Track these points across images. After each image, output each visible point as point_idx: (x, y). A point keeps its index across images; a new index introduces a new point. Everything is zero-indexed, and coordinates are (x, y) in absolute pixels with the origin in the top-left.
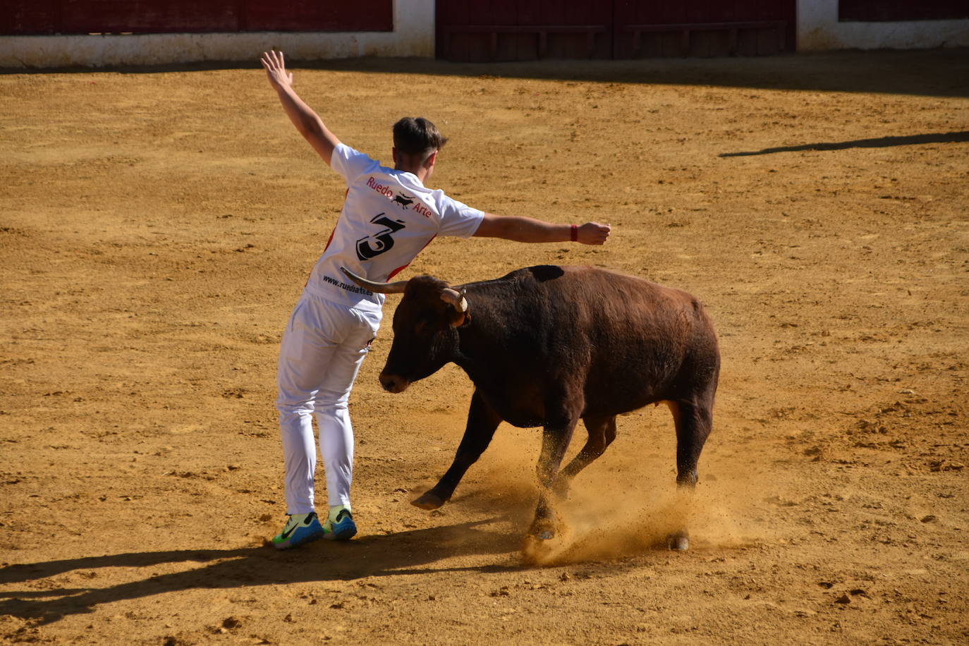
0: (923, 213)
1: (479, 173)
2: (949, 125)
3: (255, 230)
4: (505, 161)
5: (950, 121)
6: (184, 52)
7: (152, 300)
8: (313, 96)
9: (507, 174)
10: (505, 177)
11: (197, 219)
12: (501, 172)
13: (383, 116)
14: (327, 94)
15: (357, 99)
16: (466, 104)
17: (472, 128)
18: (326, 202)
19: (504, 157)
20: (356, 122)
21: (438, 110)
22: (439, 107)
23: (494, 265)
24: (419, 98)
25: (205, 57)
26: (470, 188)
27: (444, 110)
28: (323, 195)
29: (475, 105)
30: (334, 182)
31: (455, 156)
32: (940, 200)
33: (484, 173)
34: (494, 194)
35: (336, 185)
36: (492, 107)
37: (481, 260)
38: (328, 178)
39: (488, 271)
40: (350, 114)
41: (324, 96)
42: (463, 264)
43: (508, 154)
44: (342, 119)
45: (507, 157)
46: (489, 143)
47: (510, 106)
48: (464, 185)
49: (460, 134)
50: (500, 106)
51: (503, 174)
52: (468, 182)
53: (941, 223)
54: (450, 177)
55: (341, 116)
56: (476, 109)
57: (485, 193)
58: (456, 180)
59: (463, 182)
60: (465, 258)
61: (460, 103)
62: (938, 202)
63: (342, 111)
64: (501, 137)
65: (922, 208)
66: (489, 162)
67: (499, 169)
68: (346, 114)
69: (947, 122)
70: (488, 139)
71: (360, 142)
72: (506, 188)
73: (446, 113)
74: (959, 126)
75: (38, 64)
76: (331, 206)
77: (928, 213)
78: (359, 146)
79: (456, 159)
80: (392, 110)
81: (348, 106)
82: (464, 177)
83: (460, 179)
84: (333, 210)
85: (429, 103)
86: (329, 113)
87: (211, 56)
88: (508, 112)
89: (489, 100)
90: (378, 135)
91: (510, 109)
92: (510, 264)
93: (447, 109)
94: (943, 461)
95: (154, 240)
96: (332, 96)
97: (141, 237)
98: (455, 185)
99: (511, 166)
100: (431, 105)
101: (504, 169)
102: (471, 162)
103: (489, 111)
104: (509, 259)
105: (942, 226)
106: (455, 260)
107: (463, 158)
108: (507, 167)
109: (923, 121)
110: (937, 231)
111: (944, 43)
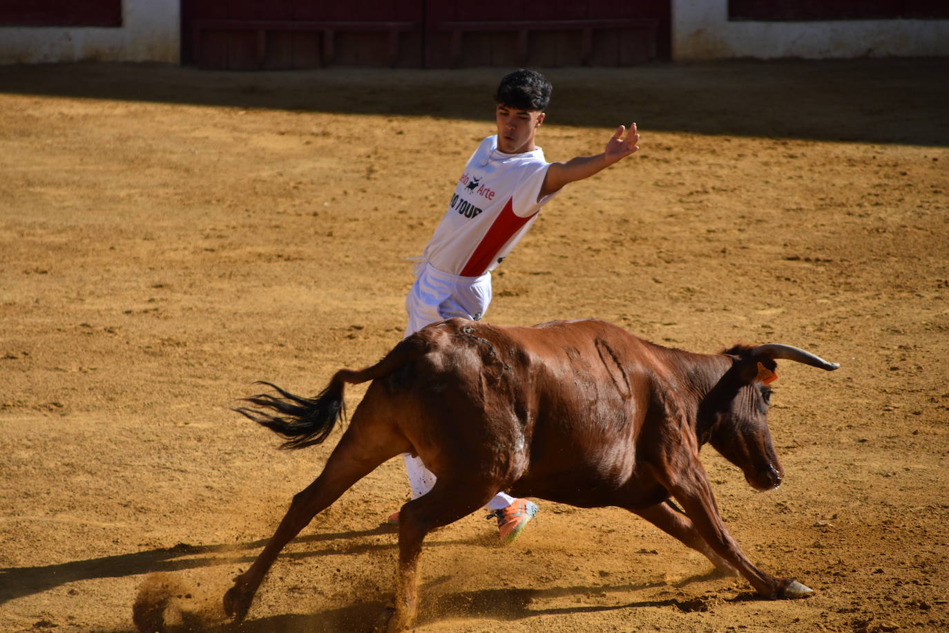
0: (842, 280)
1: (241, 221)
2: (876, 163)
4: (277, 205)
5: (878, 156)
8: (10, 113)
9: (278, 223)
10: (277, 227)
12: (270, 220)
13: (108, 142)
14: (30, 112)
15: (72, 118)
16: (223, 127)
17: (231, 159)
18: (27, 259)
19: (275, 200)
20: (70, 150)
21: (184, 135)
22: (186, 131)
23: (260, 347)
24: (157, 118)
26: (229, 241)
27: (193, 134)
28: (23, 250)
29: (235, 129)
30: (39, 231)
31: (207, 198)
32: (864, 263)
33: (248, 221)
34: (261, 250)
35: (41, 236)
36: (259, 132)
37: (241, 341)
38: (31, 226)
39: (251, 354)
40: (62, 139)
41: (26, 113)
42: (217, 346)
43: (281, 196)
44: (50, 146)
45: (279, 200)
46: (255, 181)
47: (283, 129)
48: (221, 237)
49: (215, 167)
50: (270, 130)
51: (274, 223)
52: (224, 233)
53: (867, 294)
54: (200, 227)
55: (49, 141)
56: (237, 134)
57: (249, 249)
58: (208, 231)
59: (218, 233)
60: (220, 338)
61: (215, 125)
62: (862, 266)
63: (51, 135)
64: (270, 173)
65: (842, 273)
66: (253, 206)
67: (268, 216)
68: (57, 140)
69: (874, 158)
70: (253, 175)
71: (76, 178)
72: (277, 241)
73: (196, 139)
74: (890, 163)
76: (35, 265)
77: (850, 280)
78: (74, 182)
79: (208, 202)
80: (121, 134)
81: (59, 128)
82: (221, 226)
83: (214, 229)
84: (36, 271)
85: (171, 125)
86: (33, 138)
88: (280, 138)
89: (254, 122)
90: (101, 168)
91: (283, 134)
92: (281, 345)
93: (197, 134)
94: (871, 619)
96: (37, 114)
98: (207, 237)
99: (285, 212)
100: (175, 128)
101: (275, 216)
102: (230, 206)
103: (255, 137)
104: (281, 339)
105: (867, 298)
106: (205, 340)
107: (219, 201)
108: (278, 213)
109: (842, 157)
110: (861, 305)
111: (870, 50)
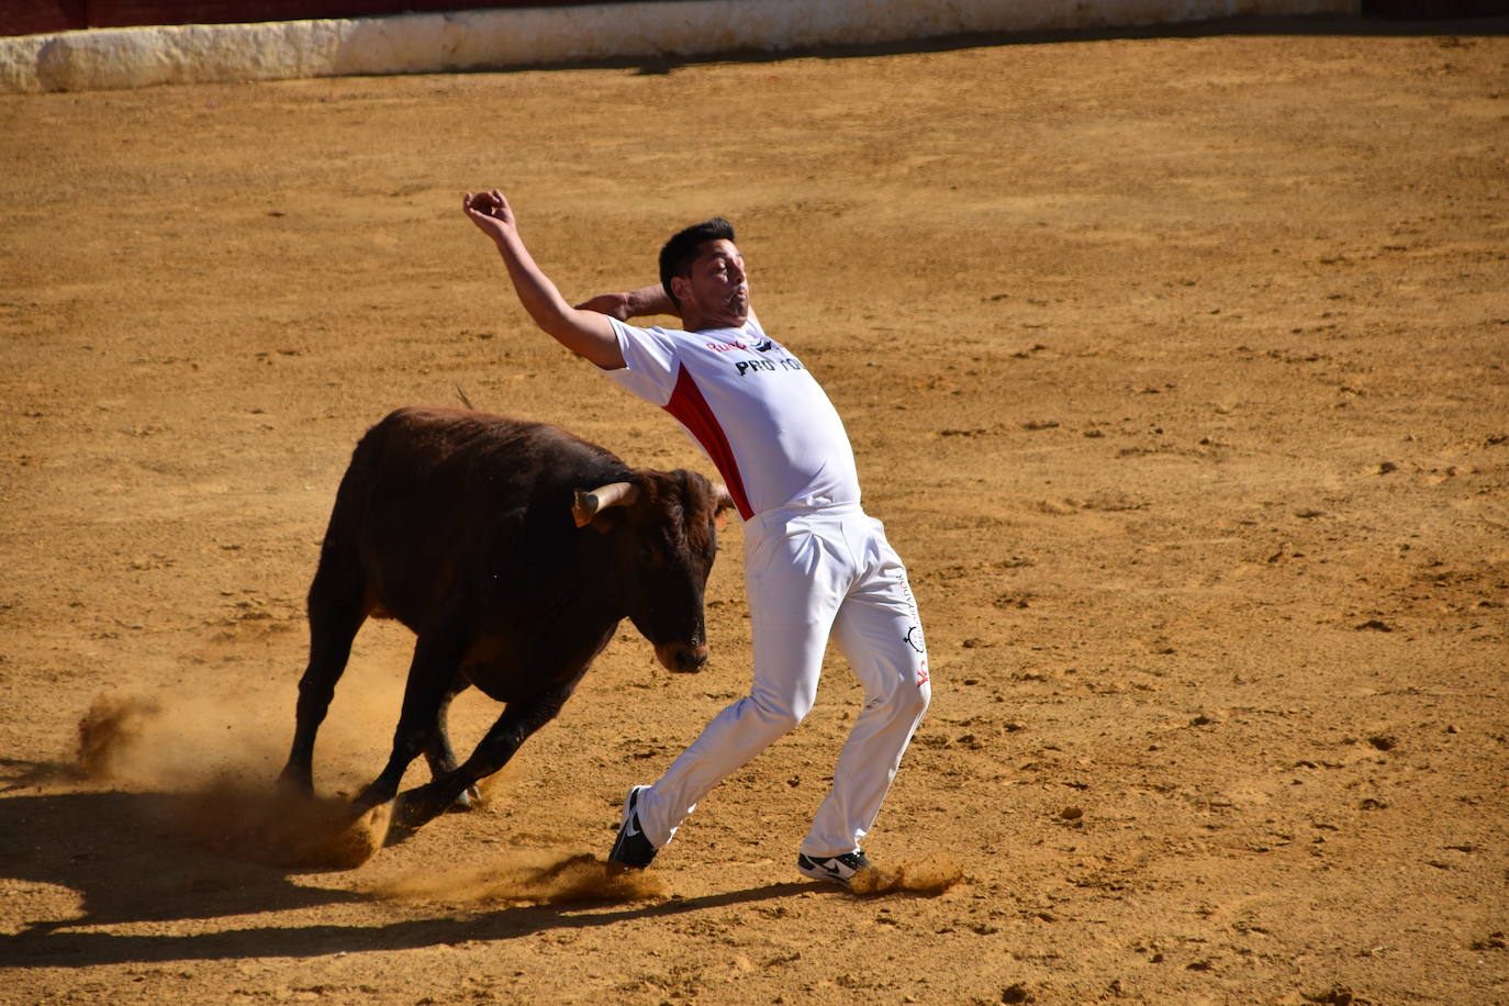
3: (1045, 320)
6: (926, 19)
7: (873, 443)
11: (948, 303)
25: (962, 26)
75: (682, 50)
87: (973, 24)
95: (874, 340)
97: (854, 337)
